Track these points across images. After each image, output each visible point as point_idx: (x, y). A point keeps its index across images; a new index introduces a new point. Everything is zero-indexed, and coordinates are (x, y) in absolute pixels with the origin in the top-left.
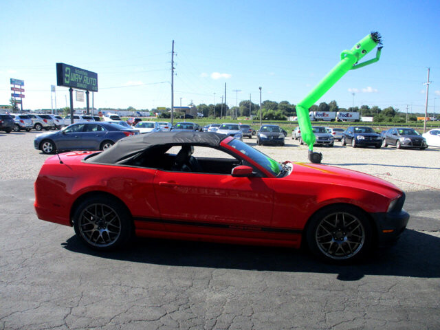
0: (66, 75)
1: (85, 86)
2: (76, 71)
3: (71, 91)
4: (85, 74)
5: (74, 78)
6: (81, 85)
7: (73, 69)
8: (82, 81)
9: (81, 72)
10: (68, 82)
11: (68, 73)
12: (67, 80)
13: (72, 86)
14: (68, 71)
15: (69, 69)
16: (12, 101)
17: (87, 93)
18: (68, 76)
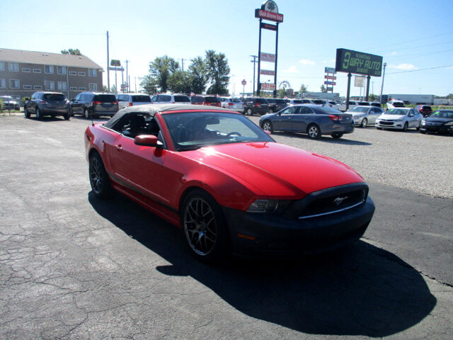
0: (345, 60)
1: (366, 71)
2: (357, 55)
3: (350, 76)
4: (367, 58)
5: (354, 63)
6: (362, 70)
7: (354, 54)
8: (363, 66)
9: (362, 56)
10: (346, 67)
11: (347, 58)
12: (346, 65)
13: (350, 71)
14: (348, 56)
15: (349, 54)
16: (323, 88)
17: (369, 78)
18: (348, 61)
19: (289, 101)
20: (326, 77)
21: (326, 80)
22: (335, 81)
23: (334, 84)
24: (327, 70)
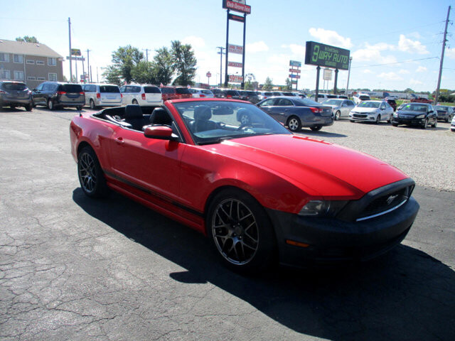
0: (315, 53)
1: (334, 64)
2: (326, 48)
3: (318, 69)
4: (335, 51)
5: (323, 56)
6: (330, 64)
7: (323, 47)
8: (332, 58)
9: (331, 50)
10: (315, 60)
11: (316, 51)
12: (315, 58)
13: (319, 64)
14: (317, 49)
15: (318, 47)
16: (288, 81)
17: (337, 72)
18: (317, 54)
19: (260, 93)
20: (290, 70)
21: (290, 73)
22: (299, 74)
23: (298, 77)
24: (292, 63)
